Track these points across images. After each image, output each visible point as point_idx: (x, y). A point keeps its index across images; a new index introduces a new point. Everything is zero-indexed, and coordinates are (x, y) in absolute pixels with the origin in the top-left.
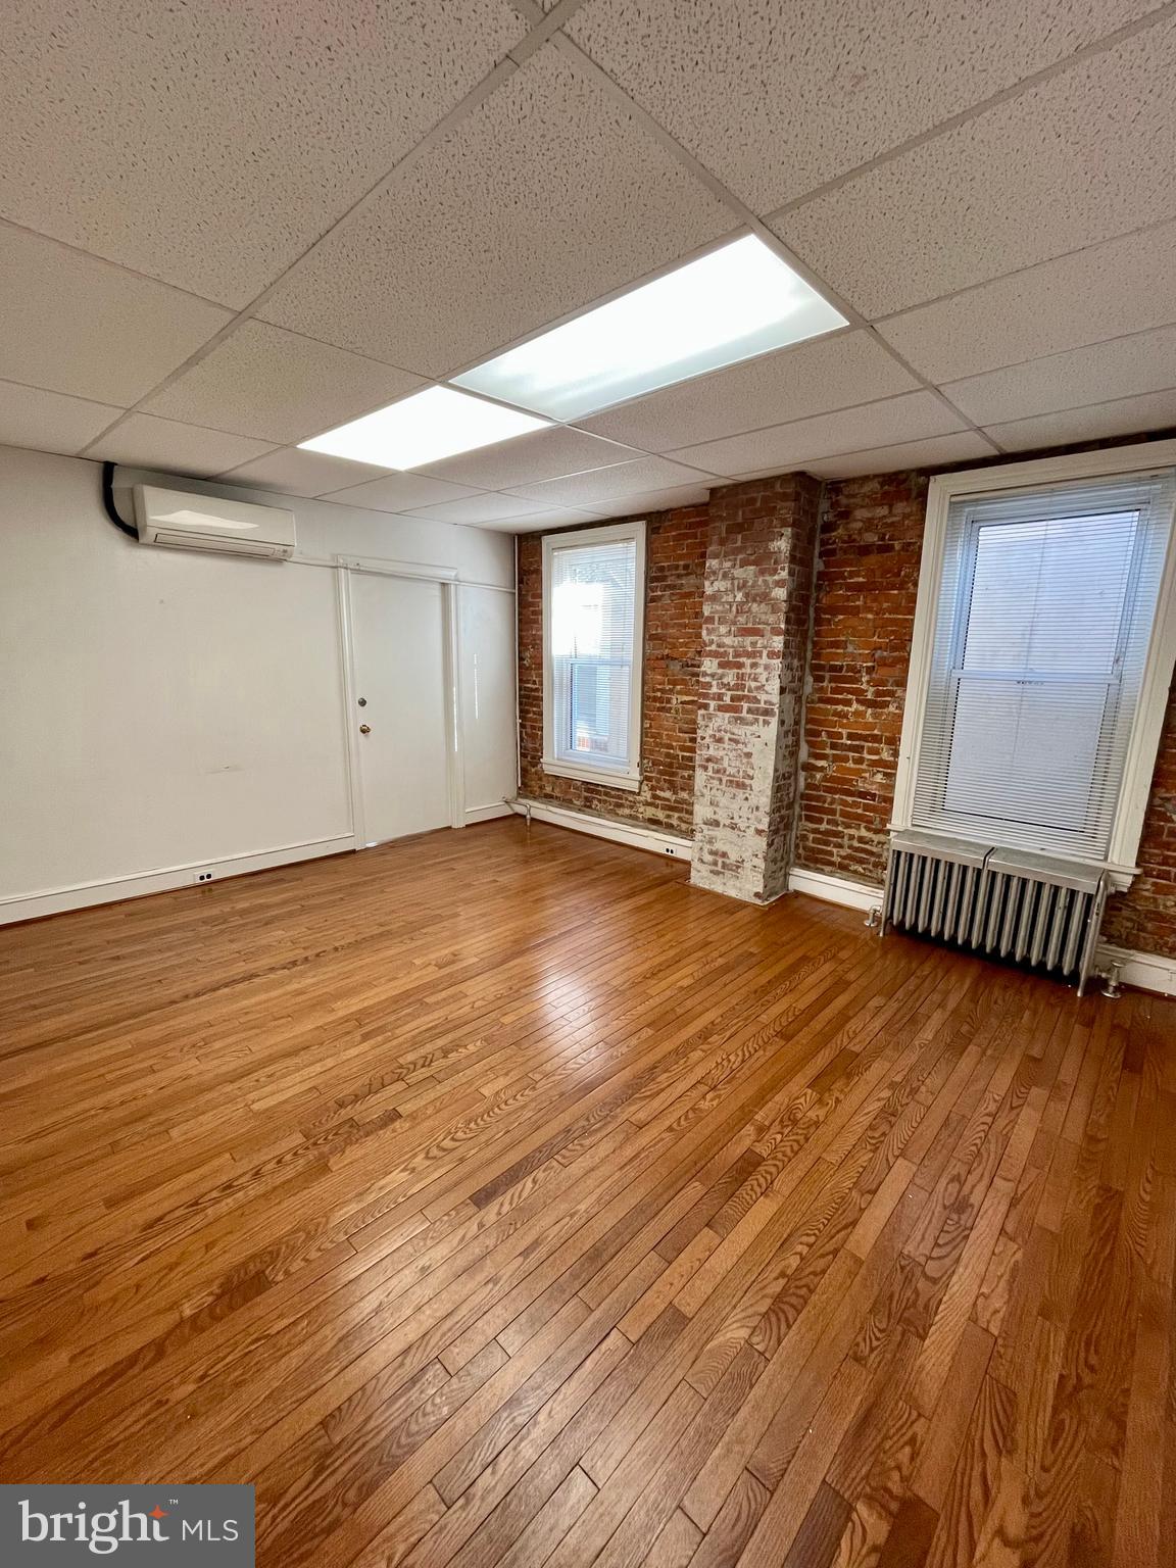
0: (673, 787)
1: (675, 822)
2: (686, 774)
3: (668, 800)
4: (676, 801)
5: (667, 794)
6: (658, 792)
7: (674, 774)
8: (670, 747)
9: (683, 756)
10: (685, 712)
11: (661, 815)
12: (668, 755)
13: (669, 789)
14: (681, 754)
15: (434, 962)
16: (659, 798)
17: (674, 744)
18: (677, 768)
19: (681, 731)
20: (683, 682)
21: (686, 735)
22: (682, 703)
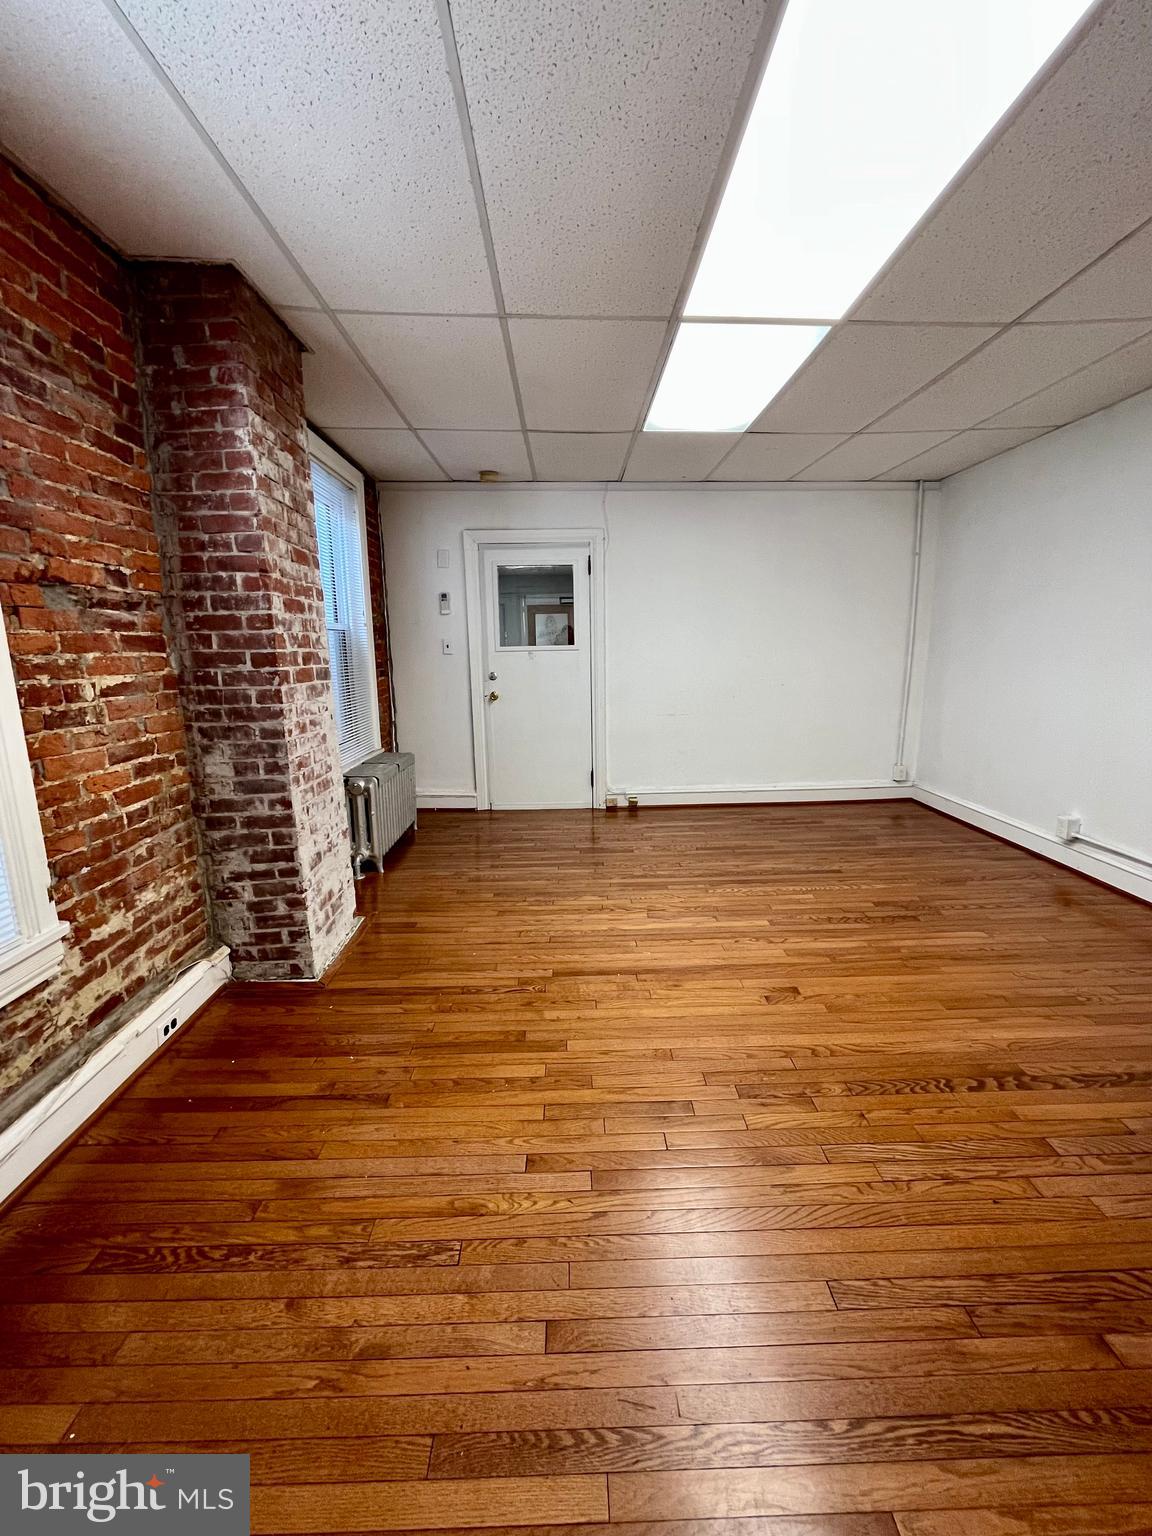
0: (123, 897)
1: (142, 970)
2: (142, 851)
3: (121, 933)
4: (138, 922)
5: (118, 921)
6: (97, 934)
7: (119, 867)
8: (100, 806)
9: (130, 816)
10: (118, 712)
11: (112, 982)
12: (101, 829)
13: (116, 907)
14: (123, 811)
15: (800, 998)
16: (100, 946)
17: (107, 795)
18: (121, 849)
19: (115, 760)
20: (99, 643)
21: (129, 765)
22: (105, 693)
